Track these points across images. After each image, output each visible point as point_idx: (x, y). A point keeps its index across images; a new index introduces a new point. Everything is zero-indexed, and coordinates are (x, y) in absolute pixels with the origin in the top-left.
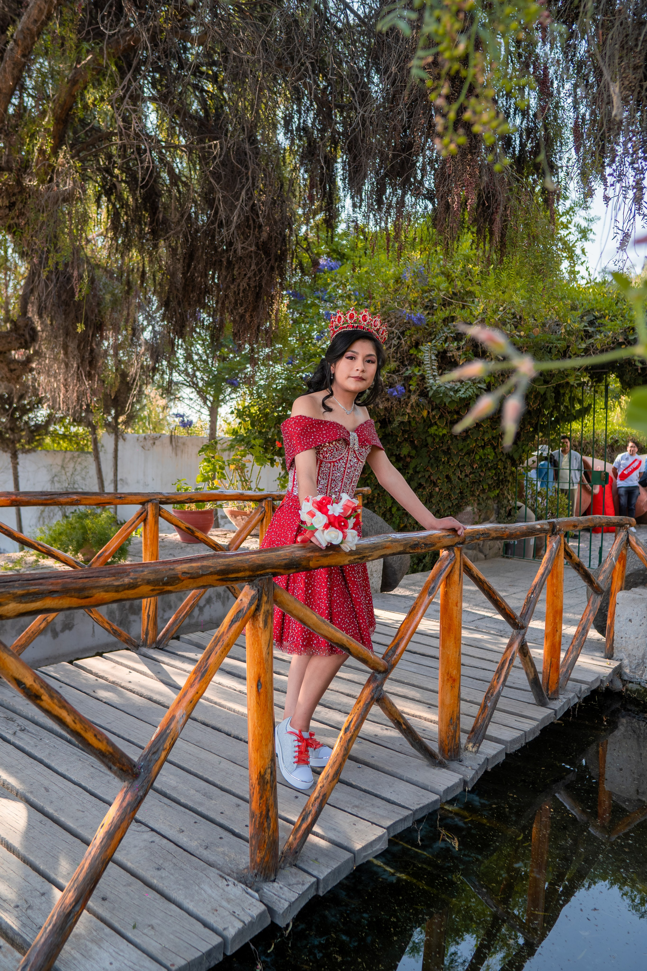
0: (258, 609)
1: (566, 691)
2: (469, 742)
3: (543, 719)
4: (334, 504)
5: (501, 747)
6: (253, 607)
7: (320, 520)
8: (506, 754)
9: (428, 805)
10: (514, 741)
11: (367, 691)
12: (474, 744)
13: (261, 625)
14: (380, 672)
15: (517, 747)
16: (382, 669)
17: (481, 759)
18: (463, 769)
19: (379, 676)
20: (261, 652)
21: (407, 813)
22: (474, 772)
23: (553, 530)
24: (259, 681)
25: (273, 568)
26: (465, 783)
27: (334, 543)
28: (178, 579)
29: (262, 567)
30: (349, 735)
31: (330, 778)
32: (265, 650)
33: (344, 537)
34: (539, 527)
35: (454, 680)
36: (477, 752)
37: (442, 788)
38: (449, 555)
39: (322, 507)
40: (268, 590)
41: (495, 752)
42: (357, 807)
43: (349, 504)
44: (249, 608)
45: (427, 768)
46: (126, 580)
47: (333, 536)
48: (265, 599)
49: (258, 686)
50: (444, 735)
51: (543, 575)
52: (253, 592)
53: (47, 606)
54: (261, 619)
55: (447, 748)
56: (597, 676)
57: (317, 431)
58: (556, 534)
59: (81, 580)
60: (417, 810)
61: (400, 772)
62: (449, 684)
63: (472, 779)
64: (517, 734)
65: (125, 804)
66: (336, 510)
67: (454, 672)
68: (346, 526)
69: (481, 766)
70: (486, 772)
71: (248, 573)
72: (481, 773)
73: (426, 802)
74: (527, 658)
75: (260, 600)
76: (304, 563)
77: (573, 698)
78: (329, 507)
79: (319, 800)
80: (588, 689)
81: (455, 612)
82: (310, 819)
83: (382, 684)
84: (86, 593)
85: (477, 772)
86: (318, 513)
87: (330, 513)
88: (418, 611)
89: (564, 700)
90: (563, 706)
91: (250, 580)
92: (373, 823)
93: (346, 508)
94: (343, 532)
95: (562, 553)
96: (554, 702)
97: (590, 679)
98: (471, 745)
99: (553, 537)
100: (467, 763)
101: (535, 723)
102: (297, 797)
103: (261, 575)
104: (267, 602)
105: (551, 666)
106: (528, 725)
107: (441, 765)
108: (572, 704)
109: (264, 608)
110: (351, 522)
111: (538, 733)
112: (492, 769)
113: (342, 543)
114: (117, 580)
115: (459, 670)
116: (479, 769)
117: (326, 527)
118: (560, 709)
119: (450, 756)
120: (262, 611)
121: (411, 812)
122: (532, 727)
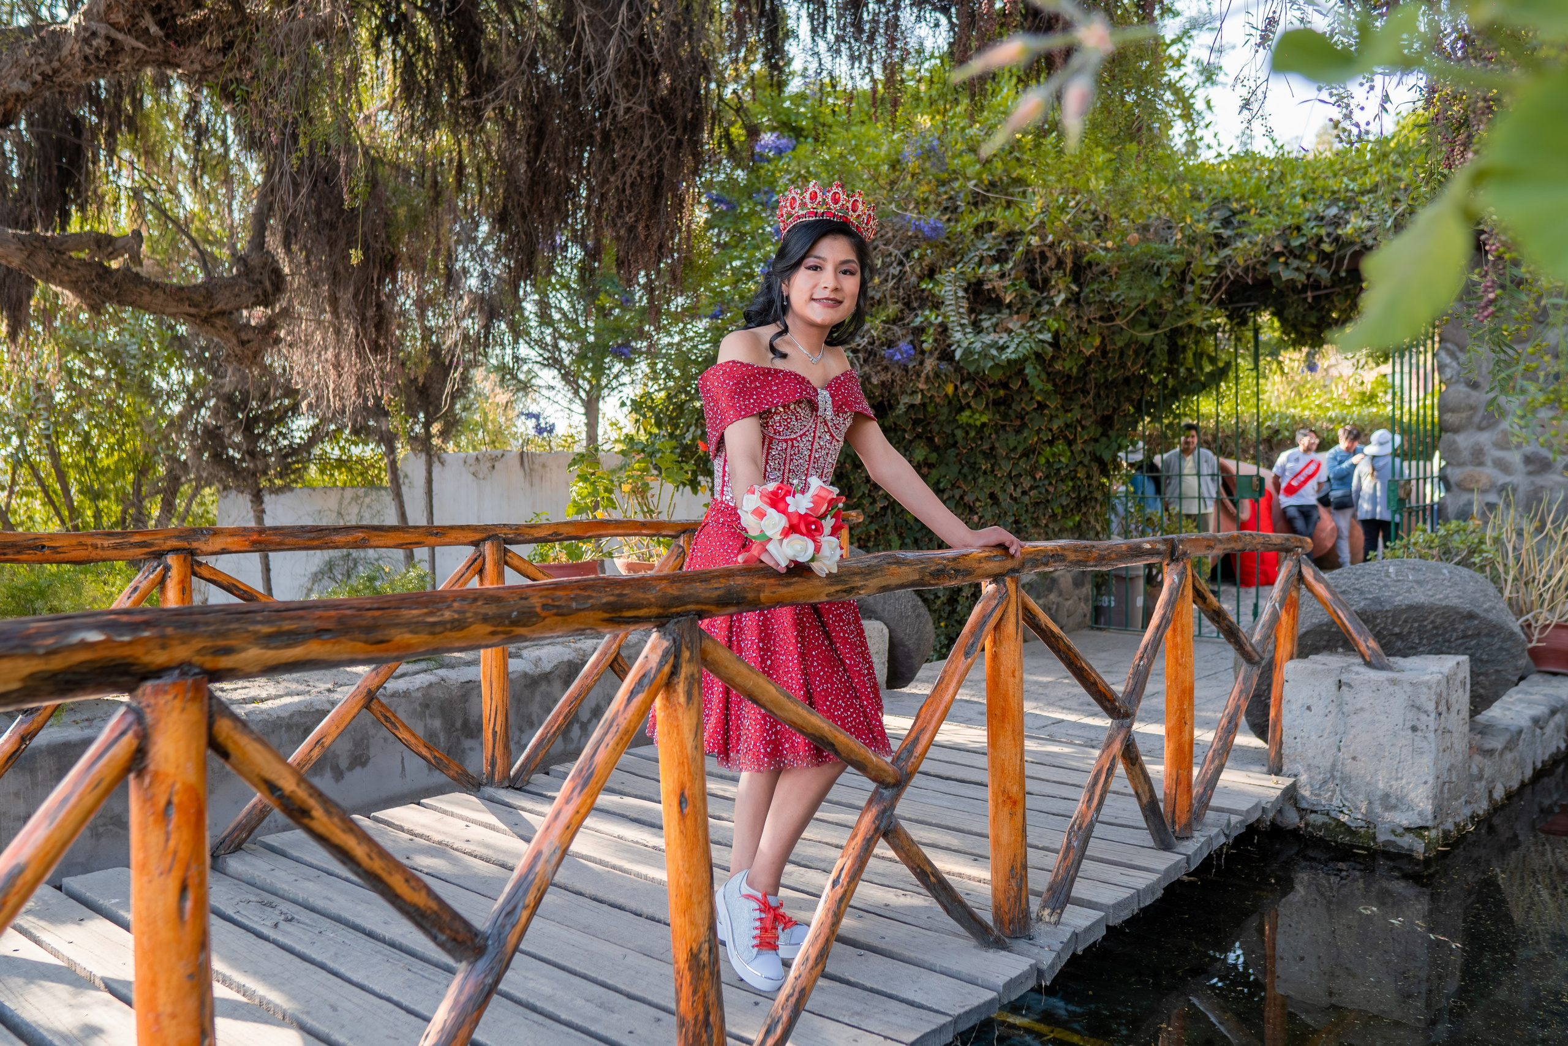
0: (674, 672)
1: (1205, 825)
2: (1043, 908)
3: (1167, 871)
4: (798, 496)
5: (1097, 915)
6: (667, 669)
7: (775, 522)
8: (1108, 927)
9: (979, 1007)
10: (1119, 905)
11: (869, 818)
12: (1053, 910)
13: (682, 699)
14: (887, 786)
15: (1126, 915)
16: (890, 780)
17: (1065, 934)
18: (1036, 950)
19: (886, 793)
20: (682, 745)
21: (943, 1020)
22: (1054, 954)
23: (1172, 553)
24: (682, 795)
25: (698, 603)
26: (1040, 973)
27: (800, 560)
28: (537, 615)
29: (679, 600)
30: (839, 890)
31: (810, 963)
32: (689, 743)
33: (817, 549)
34: (1148, 546)
35: (1015, 803)
36: (1057, 923)
37: (1001, 981)
38: (998, 590)
39: (776, 501)
40: (691, 641)
41: (1088, 923)
42: (858, 1014)
43: (823, 494)
44: (659, 669)
45: (974, 951)
46: (447, 615)
47: (798, 547)
48: (686, 654)
49: (681, 803)
50: (1001, 896)
51: (1158, 627)
52: (666, 644)
53: (312, 656)
54: (681, 688)
55: (1007, 918)
56: (1255, 801)
57: (762, 387)
58: (1177, 560)
59: (370, 613)
60: (959, 1016)
61: (929, 958)
62: (1006, 810)
63: (1052, 966)
64: (1124, 894)
65: (463, 999)
66: (800, 504)
67: (1014, 789)
68: (819, 530)
69: (1066, 945)
70: (1074, 955)
71: (655, 611)
72: (1066, 957)
73: (975, 1002)
74: (1137, 768)
75: (677, 656)
76: (751, 595)
77: (1217, 835)
78: (789, 499)
79: (793, 999)
80: (1241, 822)
81: (1010, 687)
82: (779, 1030)
83: (892, 806)
84: (379, 636)
85: (1059, 956)
86: (771, 512)
87: (791, 509)
88: (948, 684)
89: (1202, 839)
90: (1200, 848)
91: (661, 622)
92: (886, 1038)
93: (817, 500)
94: (814, 541)
95: (1189, 593)
96: (1186, 843)
97: (1245, 806)
98: (1047, 912)
99: (1172, 566)
100: (1041, 941)
101: (1154, 877)
102: (756, 1004)
103: (679, 615)
104: (690, 660)
105: (1178, 782)
106: (1142, 881)
107: (999, 944)
108: (1216, 846)
109: (685, 670)
110: (828, 523)
111: (1159, 894)
112: (1085, 951)
113: (813, 559)
114: (431, 614)
115: (1022, 786)
116: (1063, 950)
117: (786, 533)
118: (1195, 854)
119: (1014, 931)
120: (683, 675)
121: (949, 1019)
122: (1149, 882)
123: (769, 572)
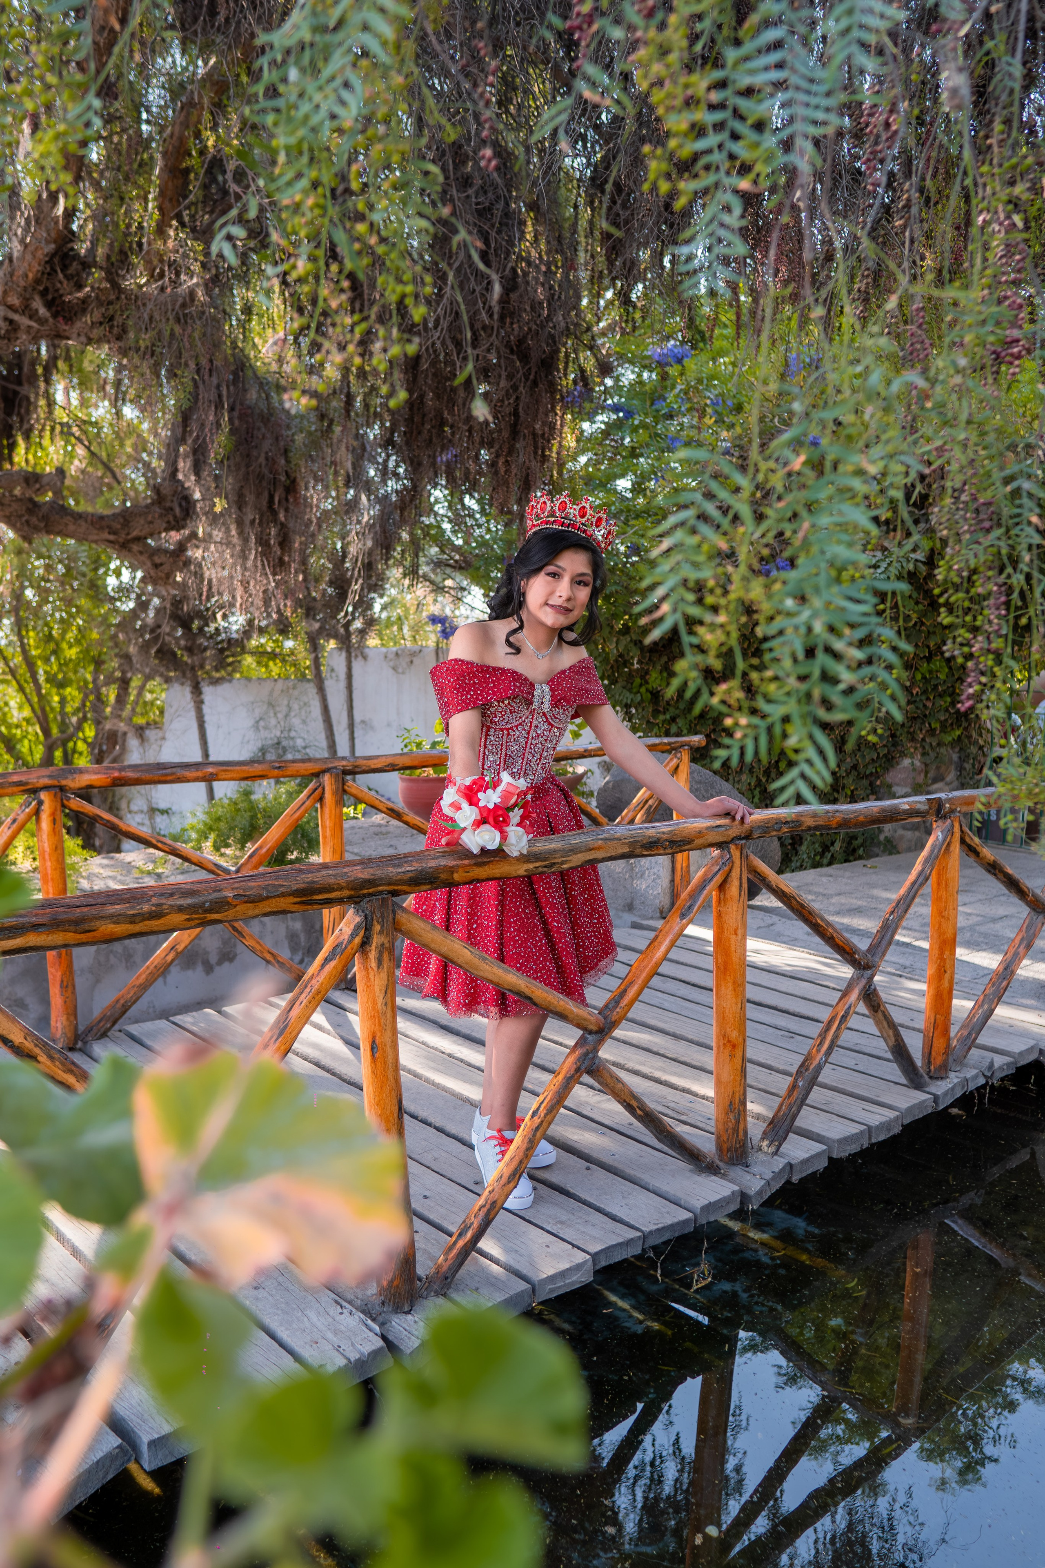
0: (365, 943)
1: (966, 1066)
2: (763, 1139)
3: (910, 1109)
4: (489, 791)
5: (819, 1147)
6: (357, 940)
7: (466, 815)
8: (830, 1159)
9: (672, 1225)
10: (846, 1140)
11: (571, 1060)
12: (771, 1143)
13: (373, 964)
14: (591, 1032)
15: (854, 1148)
16: (593, 1028)
17: (779, 1163)
18: (748, 1177)
19: (590, 1038)
20: (375, 1003)
21: (633, 1234)
22: (763, 1182)
23: (938, 812)
24: (373, 1042)
25: (389, 884)
26: (744, 1197)
27: (490, 847)
28: (228, 903)
29: (370, 883)
30: (537, 1120)
31: (504, 1180)
32: (380, 1000)
33: (504, 837)
34: (907, 807)
35: (734, 1046)
36: (776, 1153)
37: (698, 1203)
38: (721, 857)
39: (470, 795)
40: (382, 916)
41: (807, 1156)
42: (562, 1223)
43: (511, 789)
44: (350, 941)
45: (688, 1174)
46: (146, 908)
47: (487, 837)
48: (377, 928)
49: (372, 1049)
50: (721, 1127)
51: (914, 883)
52: (358, 919)
53: (31, 944)
54: (373, 955)
55: (725, 1146)
56: (1032, 1043)
57: (480, 683)
58: (945, 817)
60: (651, 1232)
61: (645, 1177)
62: (727, 1051)
63: (760, 1193)
64: (853, 1129)
66: (490, 798)
67: (734, 1035)
68: (506, 822)
69: (777, 1175)
70: (788, 1182)
71: (346, 893)
72: (777, 1186)
73: (669, 1221)
74: (880, 1014)
75: (368, 929)
76: (443, 876)
77: (975, 1077)
78: (480, 795)
79: (485, 1210)
80: (1008, 1065)
81: (733, 943)
82: (469, 1234)
83: (596, 1050)
84: (86, 926)
85: (768, 1183)
86: (465, 805)
87: (481, 804)
88: (661, 943)
89: (956, 1081)
90: (953, 1089)
91: (355, 900)
92: (574, 1246)
93: (506, 795)
94: (502, 832)
95: (956, 848)
96: (939, 1083)
97: (1018, 1046)
98: (765, 1143)
99: (940, 823)
100: (755, 1169)
101: (892, 1114)
103: (370, 895)
104: (381, 932)
105: (935, 1026)
106: (877, 1117)
107: (711, 1169)
108: (972, 1086)
109: (376, 940)
110: (515, 816)
111: (897, 1130)
112: (801, 1180)
113: (501, 847)
114: (133, 907)
115: (742, 1031)
116: (773, 1179)
117: (478, 824)
118: (946, 1094)
119: (731, 1159)
120: (374, 945)
121: (639, 1234)
122: (884, 1119)
123: (467, 854)
